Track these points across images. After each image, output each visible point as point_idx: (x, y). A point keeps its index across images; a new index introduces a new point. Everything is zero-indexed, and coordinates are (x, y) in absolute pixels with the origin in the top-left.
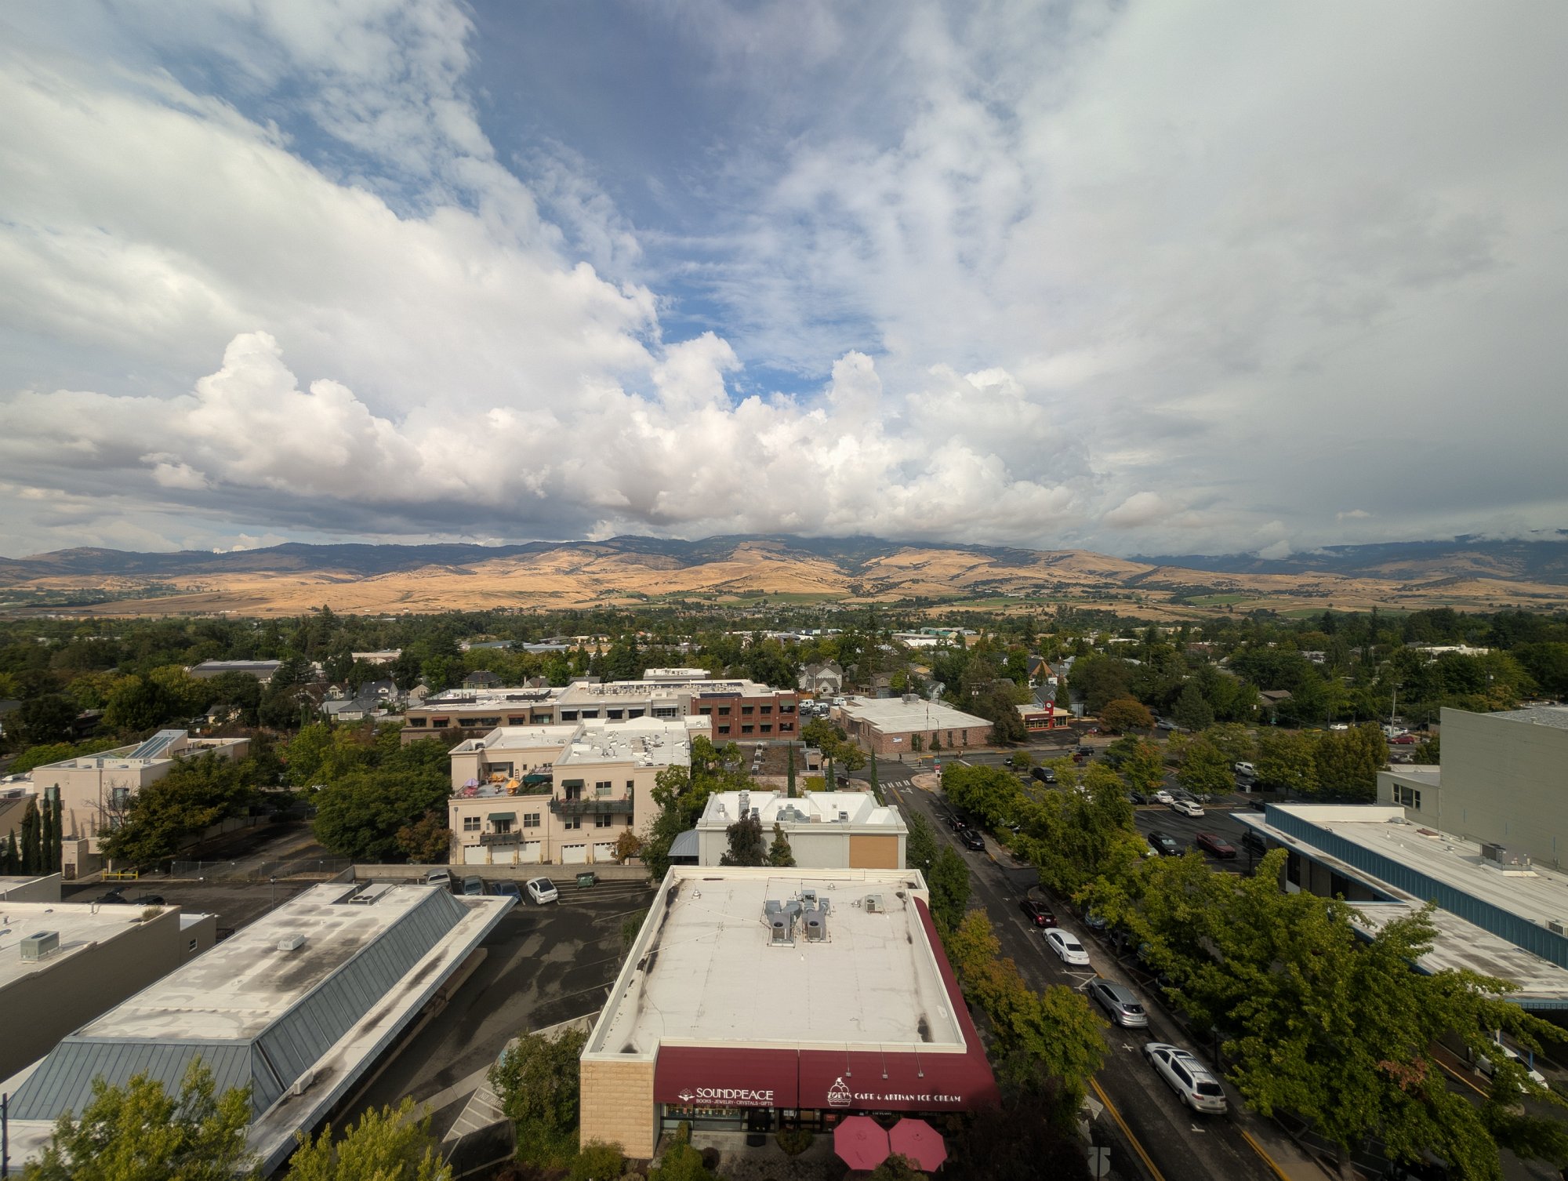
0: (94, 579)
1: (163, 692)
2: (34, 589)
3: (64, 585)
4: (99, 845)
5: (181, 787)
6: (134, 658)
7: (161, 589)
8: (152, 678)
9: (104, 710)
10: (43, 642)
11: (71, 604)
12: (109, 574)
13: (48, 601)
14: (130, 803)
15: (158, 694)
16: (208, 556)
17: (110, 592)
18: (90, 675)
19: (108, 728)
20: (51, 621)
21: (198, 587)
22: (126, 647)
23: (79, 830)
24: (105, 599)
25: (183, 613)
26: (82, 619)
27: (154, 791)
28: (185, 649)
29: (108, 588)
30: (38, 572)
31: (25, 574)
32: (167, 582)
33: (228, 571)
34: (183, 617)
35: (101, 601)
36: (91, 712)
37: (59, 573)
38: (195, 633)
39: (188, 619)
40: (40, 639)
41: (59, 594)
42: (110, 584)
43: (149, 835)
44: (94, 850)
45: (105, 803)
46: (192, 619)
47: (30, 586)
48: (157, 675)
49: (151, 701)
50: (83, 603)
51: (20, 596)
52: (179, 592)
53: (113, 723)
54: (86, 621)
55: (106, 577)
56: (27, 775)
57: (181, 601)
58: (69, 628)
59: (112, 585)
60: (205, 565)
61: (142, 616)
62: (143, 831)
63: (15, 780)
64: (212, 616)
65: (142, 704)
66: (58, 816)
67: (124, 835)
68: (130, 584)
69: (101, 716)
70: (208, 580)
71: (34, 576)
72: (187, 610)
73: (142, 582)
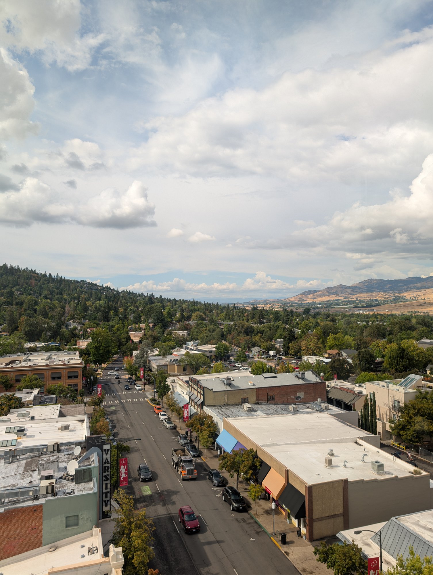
0: (374, 294)
1: (407, 354)
2: (355, 299)
3: (365, 297)
4: (390, 427)
5: (422, 407)
6: (393, 334)
7: (399, 299)
8: (402, 345)
9: (384, 359)
10: (360, 324)
11: (367, 307)
12: (379, 292)
13: (360, 305)
14: (401, 410)
15: (405, 354)
16: (419, 280)
17: (380, 300)
18: (378, 341)
19: (386, 369)
20: (361, 314)
21: (415, 297)
22: (389, 329)
23: (382, 417)
24: (378, 304)
25: (409, 312)
26: (371, 313)
27: (410, 406)
28: (412, 331)
29: (379, 299)
30: (356, 292)
31: (352, 293)
32: (402, 295)
33: (428, 288)
34: (409, 314)
35: (377, 305)
36: (379, 360)
37: (363, 292)
38: (417, 323)
39: (411, 315)
40: (359, 323)
41: (363, 301)
42: (380, 296)
43: (409, 429)
44: (388, 429)
45: (391, 406)
46: (413, 315)
47: (354, 298)
48: (404, 344)
49: (402, 357)
50: (371, 306)
51: (351, 302)
52: (407, 300)
53: (388, 367)
54: (373, 315)
55: (378, 293)
56: (363, 385)
57: (408, 306)
58: (367, 318)
59: (381, 297)
60: (418, 285)
61: (394, 312)
62: (406, 426)
63: (360, 386)
64: (422, 314)
65: (398, 359)
66: (375, 407)
67: (399, 425)
68: (387, 296)
69: (383, 362)
70: (419, 293)
71: (355, 293)
72: (411, 310)
73: (392, 295)
